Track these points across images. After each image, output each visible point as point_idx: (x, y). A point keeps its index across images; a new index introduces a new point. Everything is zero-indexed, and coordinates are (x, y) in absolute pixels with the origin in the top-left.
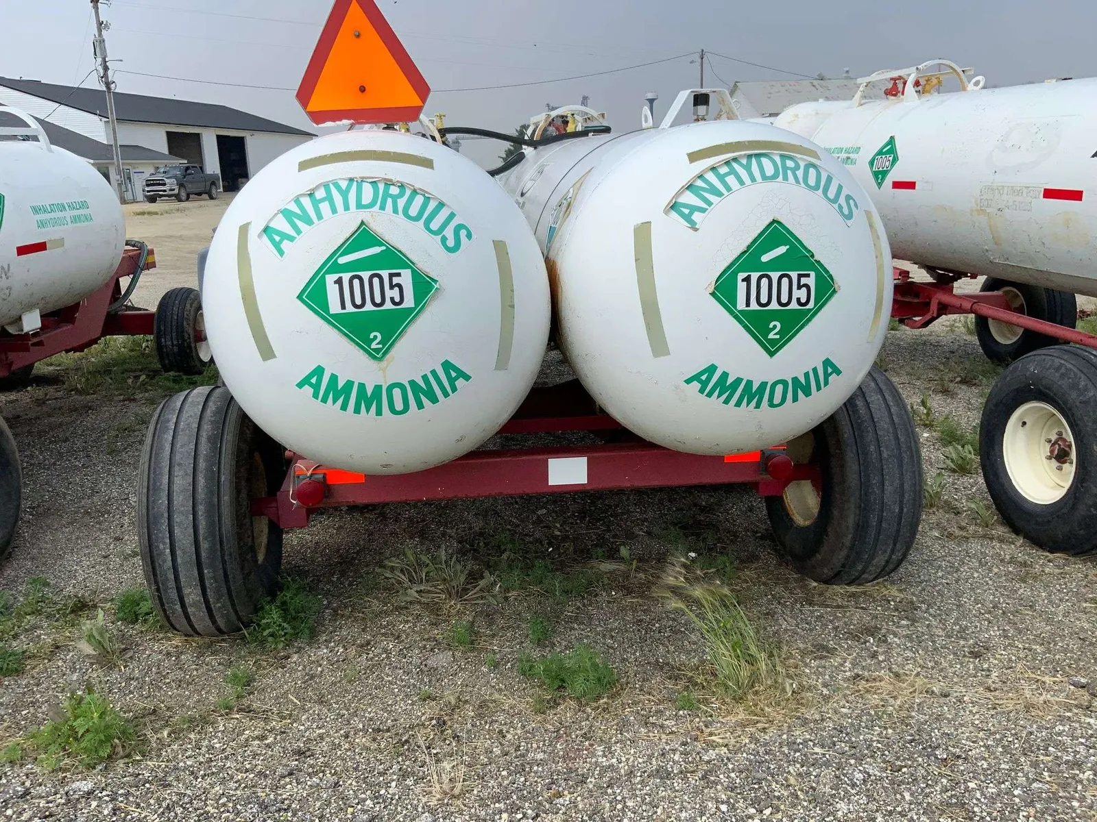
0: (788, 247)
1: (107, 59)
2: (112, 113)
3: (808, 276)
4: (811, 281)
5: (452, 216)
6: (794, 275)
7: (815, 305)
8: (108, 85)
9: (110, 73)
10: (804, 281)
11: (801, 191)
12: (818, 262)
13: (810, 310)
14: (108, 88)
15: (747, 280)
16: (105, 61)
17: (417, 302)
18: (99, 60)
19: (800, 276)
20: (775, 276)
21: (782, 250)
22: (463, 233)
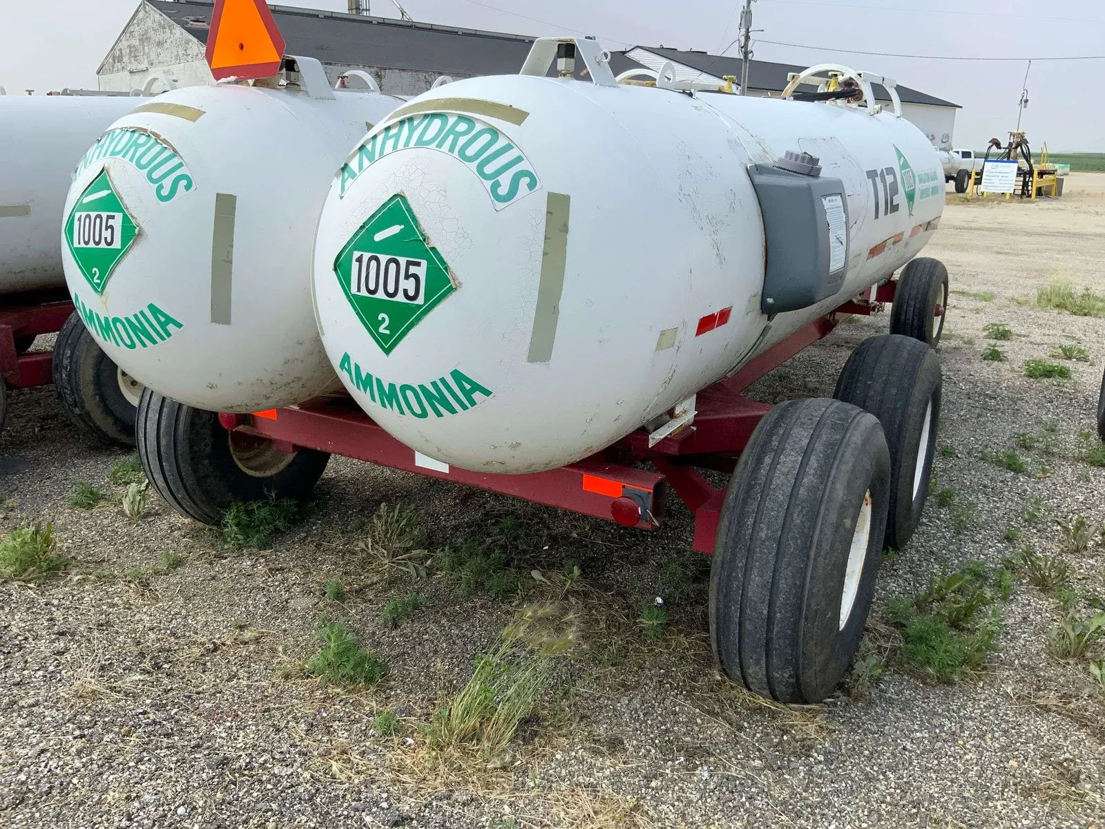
0: (403, 227)
1: (750, 30)
2: (744, 82)
3: (418, 264)
4: (421, 271)
5: (181, 165)
6: (403, 261)
7: (426, 301)
8: (746, 54)
9: (750, 43)
10: (413, 270)
11: (453, 160)
12: (433, 249)
13: (419, 307)
14: (746, 57)
15: (359, 260)
16: (748, 32)
17: (123, 245)
18: (743, 30)
19: (409, 263)
20: (384, 259)
21: (395, 229)
22: (184, 182)
